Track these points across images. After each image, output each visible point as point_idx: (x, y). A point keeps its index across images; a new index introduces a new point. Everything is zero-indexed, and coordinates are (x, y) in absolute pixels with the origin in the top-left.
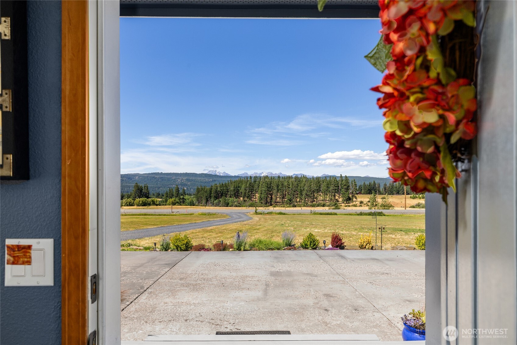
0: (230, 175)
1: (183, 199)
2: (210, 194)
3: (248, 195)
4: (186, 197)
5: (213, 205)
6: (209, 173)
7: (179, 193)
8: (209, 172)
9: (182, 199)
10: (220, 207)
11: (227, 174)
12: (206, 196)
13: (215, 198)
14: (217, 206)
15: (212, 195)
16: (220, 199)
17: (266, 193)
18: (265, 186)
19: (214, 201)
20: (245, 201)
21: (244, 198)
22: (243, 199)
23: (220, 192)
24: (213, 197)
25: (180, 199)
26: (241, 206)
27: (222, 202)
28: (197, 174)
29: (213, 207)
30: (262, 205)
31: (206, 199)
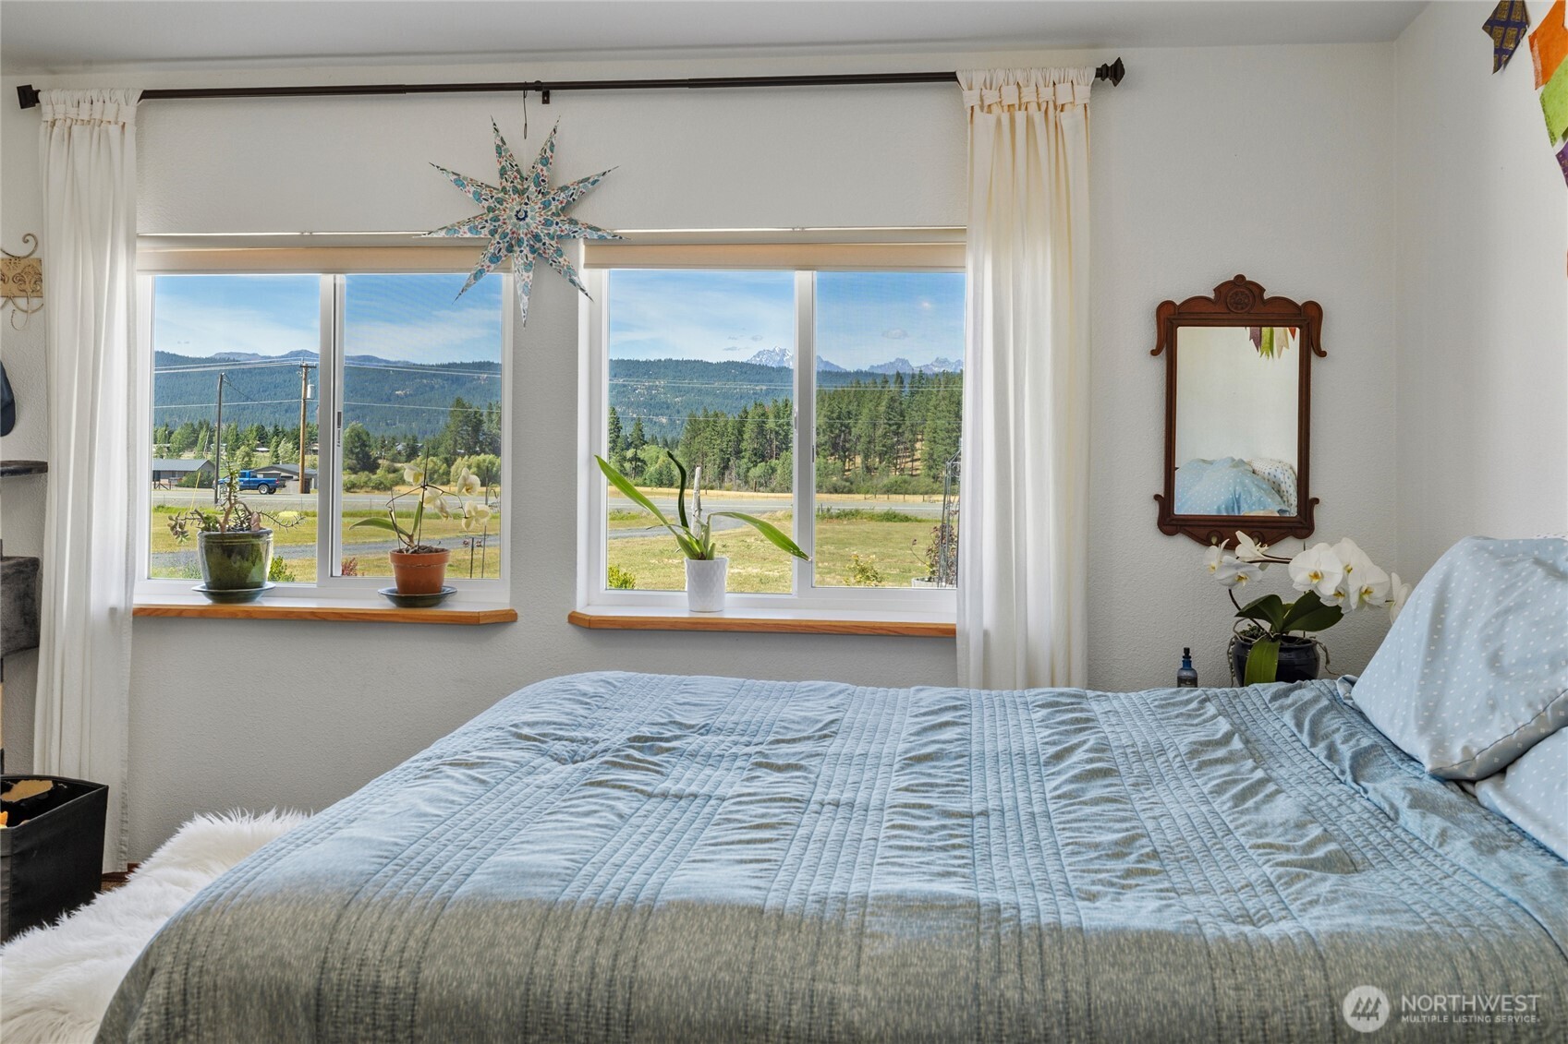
0: (838, 367)
1: (635, 458)
2: (740, 441)
3: (884, 446)
4: (648, 452)
5: (745, 482)
6: (756, 361)
7: (618, 437)
8: (758, 355)
9: (630, 460)
10: (773, 491)
11: (827, 363)
12: (722, 450)
13: (754, 458)
14: (761, 489)
15: (744, 445)
16: (774, 462)
17: (950, 438)
18: (949, 412)
19: (748, 470)
20: (869, 469)
21: (866, 457)
22: (862, 462)
23: (777, 433)
24: (747, 454)
25: (624, 459)
26: (854, 487)
27: (779, 472)
28: (711, 364)
29: (747, 490)
30: (936, 486)
31: (723, 459)
